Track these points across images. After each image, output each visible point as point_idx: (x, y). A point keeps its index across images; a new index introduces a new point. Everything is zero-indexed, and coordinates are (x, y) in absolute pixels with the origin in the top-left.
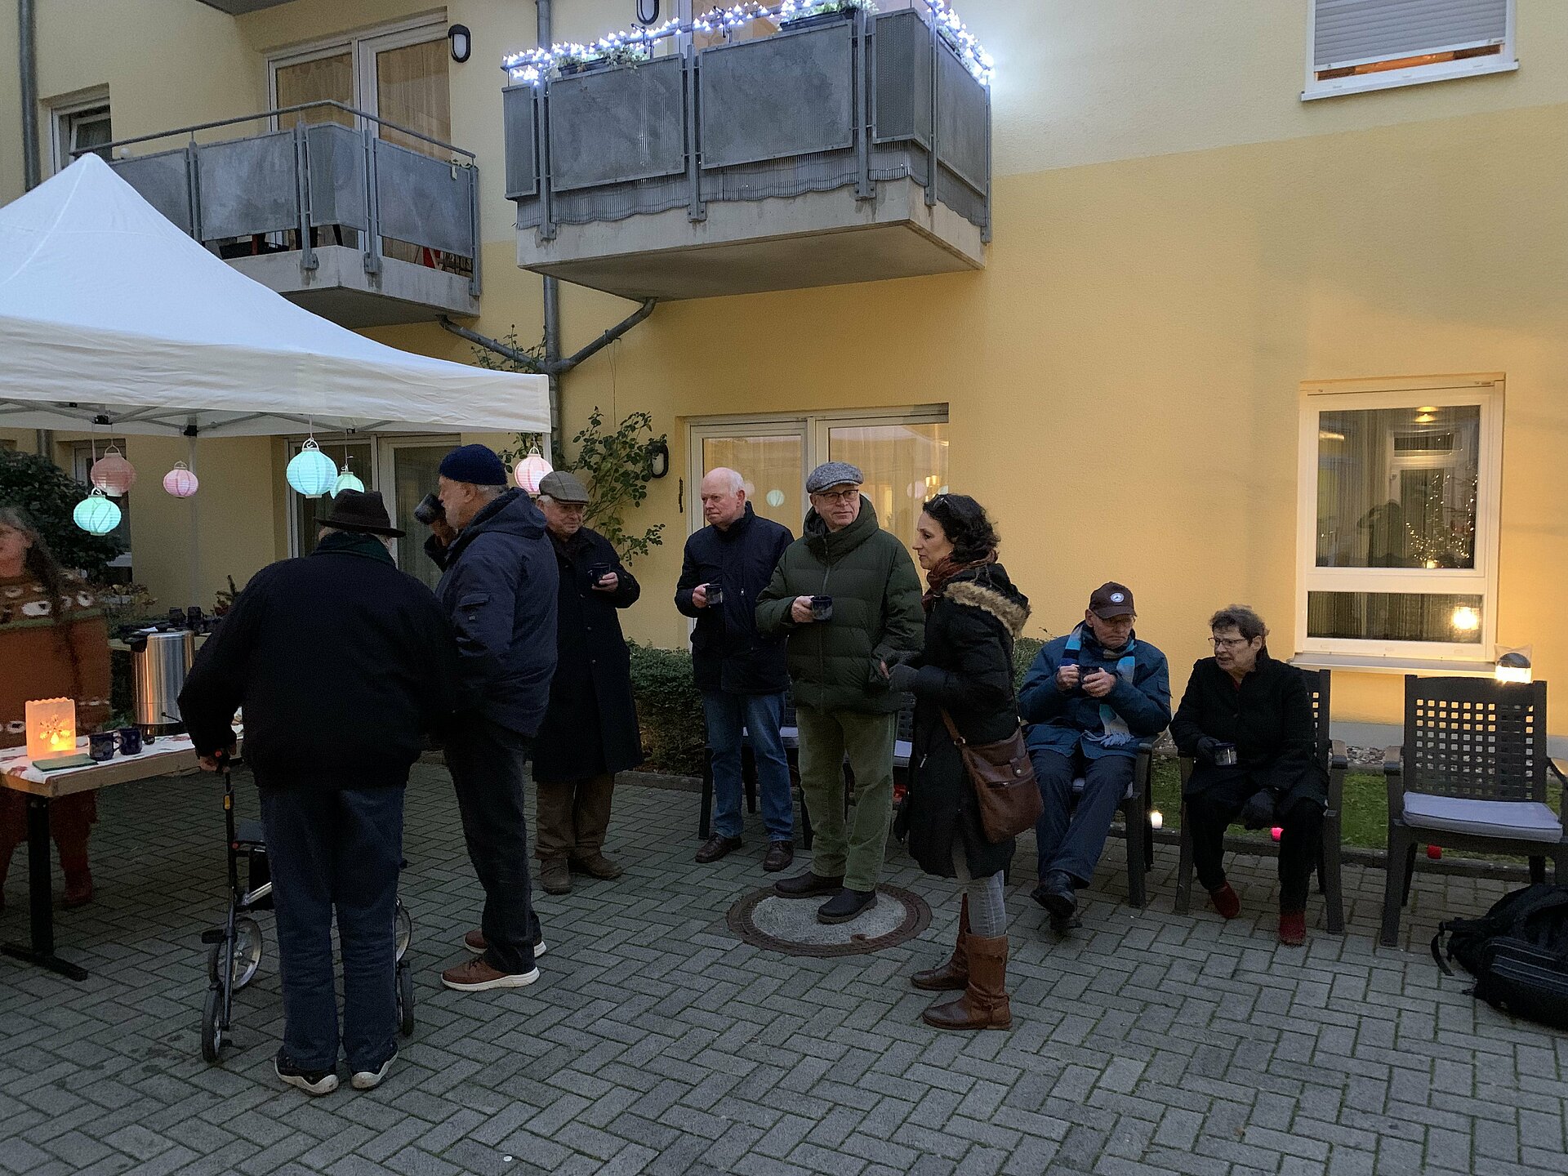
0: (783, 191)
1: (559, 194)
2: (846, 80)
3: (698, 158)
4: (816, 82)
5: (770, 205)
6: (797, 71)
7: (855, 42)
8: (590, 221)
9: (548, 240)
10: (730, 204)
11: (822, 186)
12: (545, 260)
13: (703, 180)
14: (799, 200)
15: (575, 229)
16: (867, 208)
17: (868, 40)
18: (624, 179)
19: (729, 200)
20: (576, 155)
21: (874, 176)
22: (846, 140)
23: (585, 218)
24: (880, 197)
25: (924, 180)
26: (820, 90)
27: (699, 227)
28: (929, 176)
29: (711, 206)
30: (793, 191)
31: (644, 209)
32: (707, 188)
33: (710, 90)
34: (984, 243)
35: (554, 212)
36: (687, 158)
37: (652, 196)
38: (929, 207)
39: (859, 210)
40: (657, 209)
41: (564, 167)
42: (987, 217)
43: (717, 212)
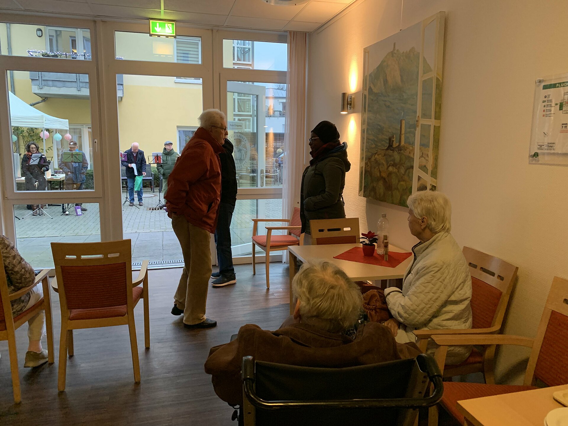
1: (44, 80)
3: (79, 79)
8: (52, 86)
9: (41, 88)
12: (40, 92)
13: (80, 83)
15: (49, 88)
18: (61, 80)
19: (86, 88)
23: (51, 86)
27: (79, 92)
29: (82, 88)
31: (66, 86)
32: (81, 85)
35: (43, 83)
36: (77, 79)
37: (68, 84)
40: (69, 87)
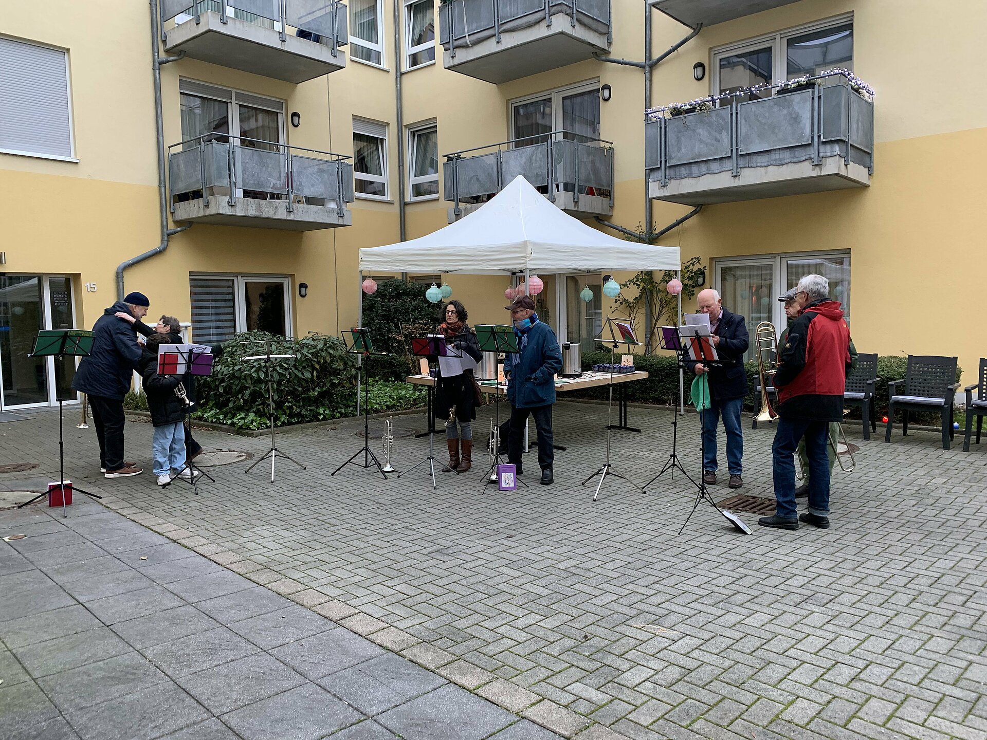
0: (777, 163)
1: (670, 167)
2: (809, 115)
3: (737, 149)
4: (794, 116)
5: (770, 168)
6: (785, 112)
7: (813, 98)
8: (684, 178)
9: (664, 186)
10: (751, 169)
11: (796, 160)
12: (662, 195)
13: (739, 159)
14: (785, 166)
15: (678, 181)
16: (817, 169)
17: (819, 97)
19: (751, 167)
20: (679, 150)
21: (821, 155)
22: (808, 141)
23: (682, 176)
24: (824, 164)
25: (844, 155)
26: (796, 119)
27: (737, 179)
28: (847, 152)
29: (743, 170)
30: (782, 162)
31: (710, 172)
32: (741, 162)
33: (743, 121)
34: (870, 175)
35: (668, 174)
36: (732, 150)
37: (714, 166)
38: (846, 165)
39: (813, 170)
40: (717, 171)
41: (674, 155)
42: (872, 162)
43: (745, 172)
